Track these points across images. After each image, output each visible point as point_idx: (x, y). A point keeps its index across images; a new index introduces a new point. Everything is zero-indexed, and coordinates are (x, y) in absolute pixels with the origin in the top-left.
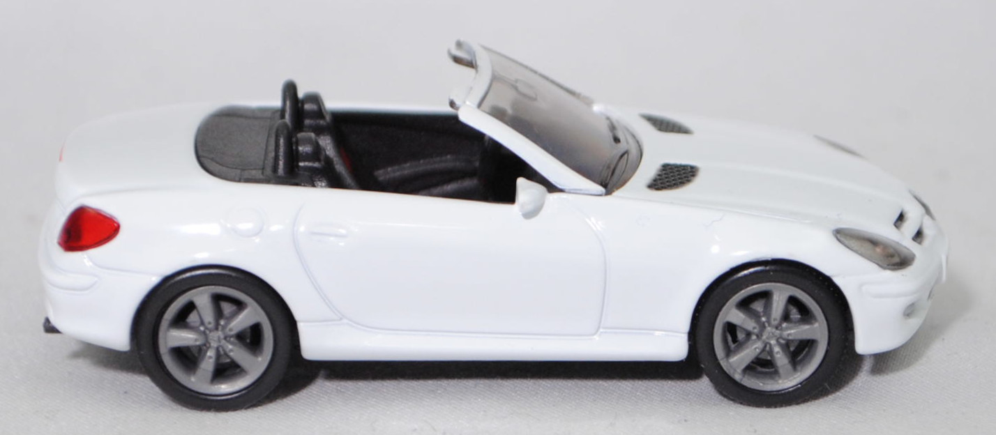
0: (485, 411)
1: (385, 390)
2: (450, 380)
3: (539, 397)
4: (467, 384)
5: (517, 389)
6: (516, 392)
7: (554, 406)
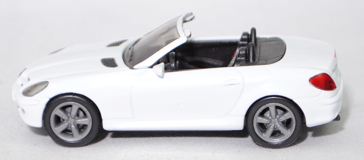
0: (167, 149)
1: (130, 142)
2: (153, 138)
3: (186, 142)
4: (160, 139)
5: (178, 140)
6: (178, 141)
7: (192, 145)
